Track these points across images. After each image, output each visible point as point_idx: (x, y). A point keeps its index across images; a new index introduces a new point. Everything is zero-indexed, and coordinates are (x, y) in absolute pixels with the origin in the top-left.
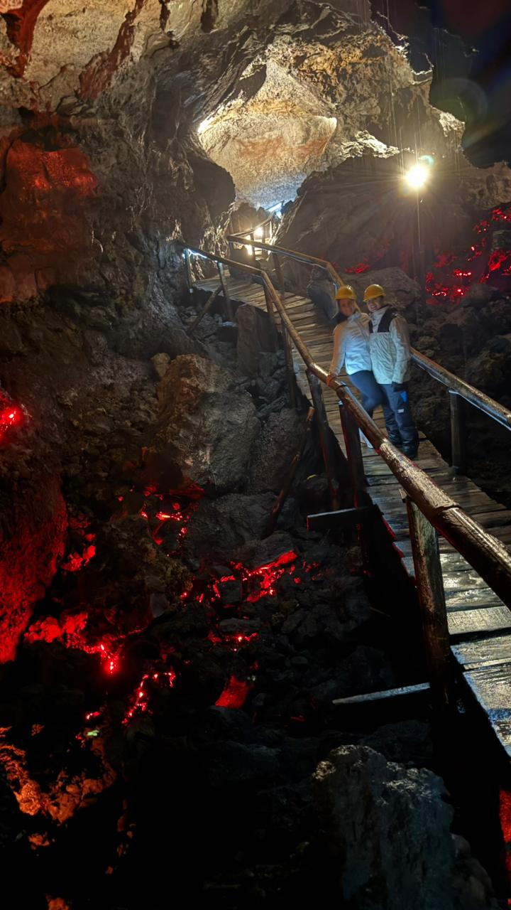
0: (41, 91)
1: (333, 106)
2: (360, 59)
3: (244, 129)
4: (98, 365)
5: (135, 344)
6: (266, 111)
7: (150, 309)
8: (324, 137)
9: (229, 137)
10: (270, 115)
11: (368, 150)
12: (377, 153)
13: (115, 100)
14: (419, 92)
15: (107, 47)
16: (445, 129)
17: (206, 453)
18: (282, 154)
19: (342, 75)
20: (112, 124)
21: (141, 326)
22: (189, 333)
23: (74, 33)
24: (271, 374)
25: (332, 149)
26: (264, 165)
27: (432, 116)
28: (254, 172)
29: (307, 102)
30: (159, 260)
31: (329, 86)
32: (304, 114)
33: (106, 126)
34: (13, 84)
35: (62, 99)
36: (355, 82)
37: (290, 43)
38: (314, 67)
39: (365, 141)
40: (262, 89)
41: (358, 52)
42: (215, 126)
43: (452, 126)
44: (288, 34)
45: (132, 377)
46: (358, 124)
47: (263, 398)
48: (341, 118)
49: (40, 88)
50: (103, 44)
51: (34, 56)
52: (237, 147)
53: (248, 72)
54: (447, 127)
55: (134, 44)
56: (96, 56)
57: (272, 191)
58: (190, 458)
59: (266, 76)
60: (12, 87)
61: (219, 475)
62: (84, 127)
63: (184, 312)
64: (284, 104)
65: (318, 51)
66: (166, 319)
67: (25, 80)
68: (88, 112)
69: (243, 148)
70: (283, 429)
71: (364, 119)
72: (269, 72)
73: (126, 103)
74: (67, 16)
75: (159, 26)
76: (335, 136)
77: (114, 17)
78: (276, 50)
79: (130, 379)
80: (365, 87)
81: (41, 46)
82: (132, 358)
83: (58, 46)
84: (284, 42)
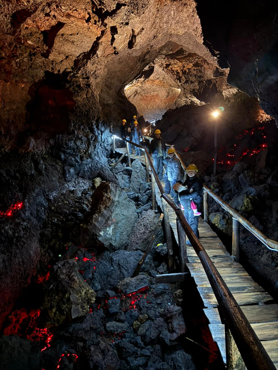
0: (56, 65)
1: (180, 84)
2: (192, 67)
3: (143, 90)
4: (69, 181)
5: (87, 173)
6: (152, 84)
7: (95, 158)
8: (175, 96)
9: (137, 93)
10: (154, 86)
11: (192, 102)
12: (196, 104)
13: (89, 72)
14: (215, 82)
15: (87, 50)
16: (225, 97)
17: (110, 229)
18: (157, 101)
19: (184, 73)
20: (86, 81)
21: (90, 166)
22: (111, 170)
23: (73, 42)
24: (145, 192)
25: (178, 101)
26: (150, 105)
27: (220, 91)
28: (146, 107)
29: (169, 82)
30: (102, 138)
31: (179, 76)
32: (168, 86)
33: (83, 82)
34: (44, 61)
35: (65, 69)
36: (189, 76)
37: (164, 58)
38: (173, 69)
39: (192, 99)
40: (152, 75)
41: (191, 64)
42: (132, 88)
43: (228, 96)
44: (163, 54)
45: (84, 187)
46: (189, 92)
47: (140, 203)
48: (183, 89)
49: (56, 64)
50: (85, 49)
51: (54, 50)
52: (140, 97)
53: (147, 68)
54: (225, 96)
55: (99, 50)
56: (82, 53)
57: (152, 115)
58: (102, 231)
59: (153, 70)
60: (43, 62)
61: (115, 241)
62: (73, 81)
63: (110, 161)
64: (160, 82)
65: (176, 63)
66: (102, 163)
67: (50, 60)
68: (76, 75)
69: (142, 97)
70: (148, 219)
71: (192, 90)
72: (155, 69)
73: (93, 73)
74: (70, 35)
75: (110, 44)
76: (179, 96)
77: (91, 38)
78: (159, 61)
79: (83, 188)
80: (193, 78)
81: (57, 46)
82: (85, 179)
83: (65, 47)
84: (162, 58)
